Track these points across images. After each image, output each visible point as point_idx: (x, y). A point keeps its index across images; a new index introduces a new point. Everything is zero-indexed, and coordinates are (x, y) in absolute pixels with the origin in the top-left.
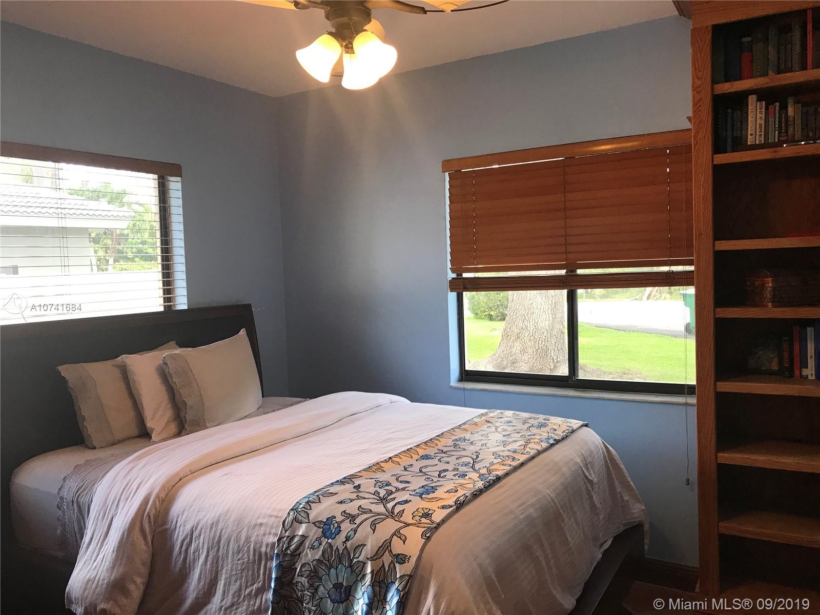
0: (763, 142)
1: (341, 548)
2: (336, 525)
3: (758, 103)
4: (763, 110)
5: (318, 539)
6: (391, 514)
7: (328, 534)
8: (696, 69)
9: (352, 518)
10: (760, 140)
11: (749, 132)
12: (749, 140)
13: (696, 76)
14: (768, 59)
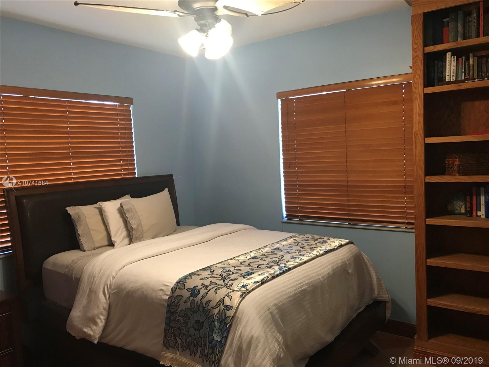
0: (455, 80)
1: (199, 302)
2: (198, 290)
3: (452, 57)
4: (455, 61)
5: (189, 298)
6: (226, 286)
7: (194, 295)
8: (414, 39)
9: (206, 287)
10: (453, 79)
11: (447, 74)
12: (447, 79)
13: (414, 43)
14: (458, 31)
